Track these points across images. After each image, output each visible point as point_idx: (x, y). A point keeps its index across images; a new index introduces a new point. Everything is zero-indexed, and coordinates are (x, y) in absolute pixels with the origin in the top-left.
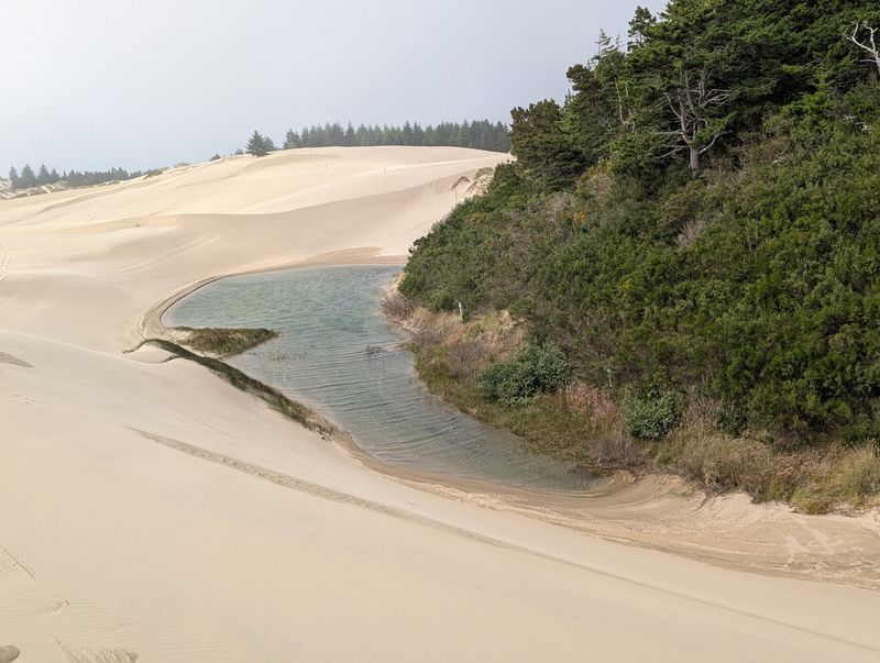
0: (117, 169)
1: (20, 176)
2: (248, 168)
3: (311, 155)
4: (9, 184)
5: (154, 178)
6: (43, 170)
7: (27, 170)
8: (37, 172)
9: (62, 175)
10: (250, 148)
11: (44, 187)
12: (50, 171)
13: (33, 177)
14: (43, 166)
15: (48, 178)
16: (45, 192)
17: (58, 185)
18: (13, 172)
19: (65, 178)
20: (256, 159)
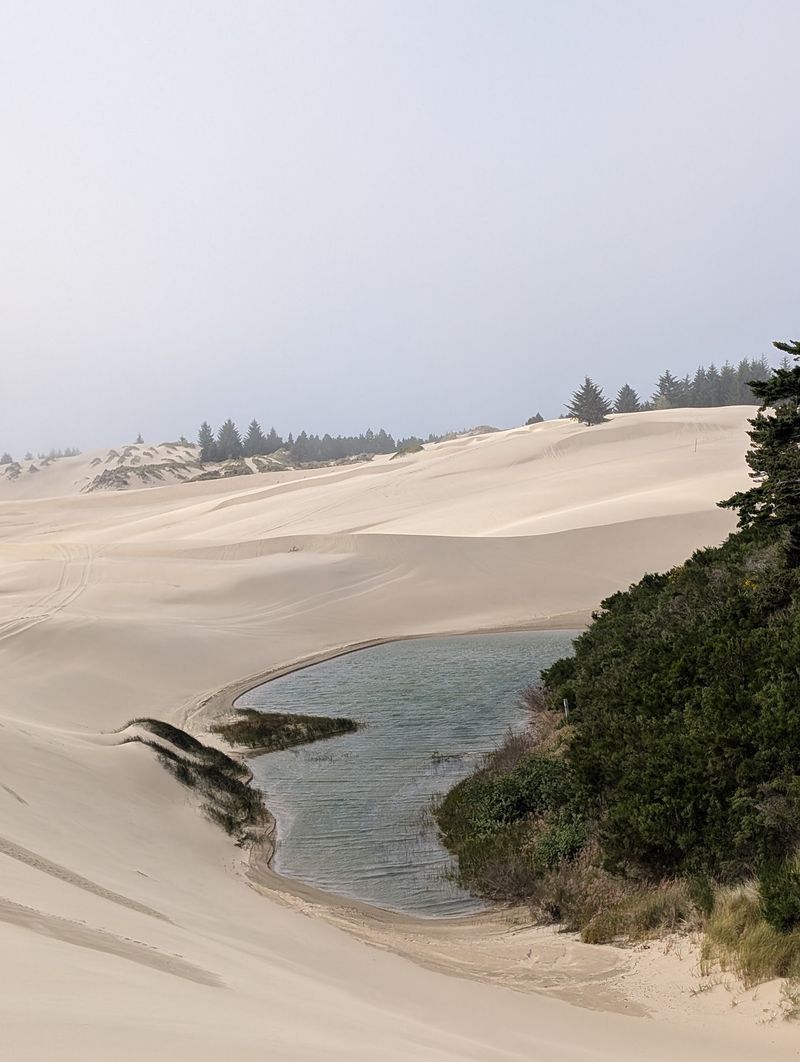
0: (376, 432)
1: (216, 439)
2: (561, 447)
3: (681, 425)
4: (196, 453)
5: (409, 457)
6: (255, 429)
7: (229, 430)
8: (243, 433)
9: (285, 440)
10: (577, 408)
11: (249, 461)
12: (265, 432)
13: (238, 443)
14: (254, 424)
15: (261, 445)
16: (248, 471)
17: (273, 459)
18: (205, 432)
19: (287, 447)
20: (584, 428)
